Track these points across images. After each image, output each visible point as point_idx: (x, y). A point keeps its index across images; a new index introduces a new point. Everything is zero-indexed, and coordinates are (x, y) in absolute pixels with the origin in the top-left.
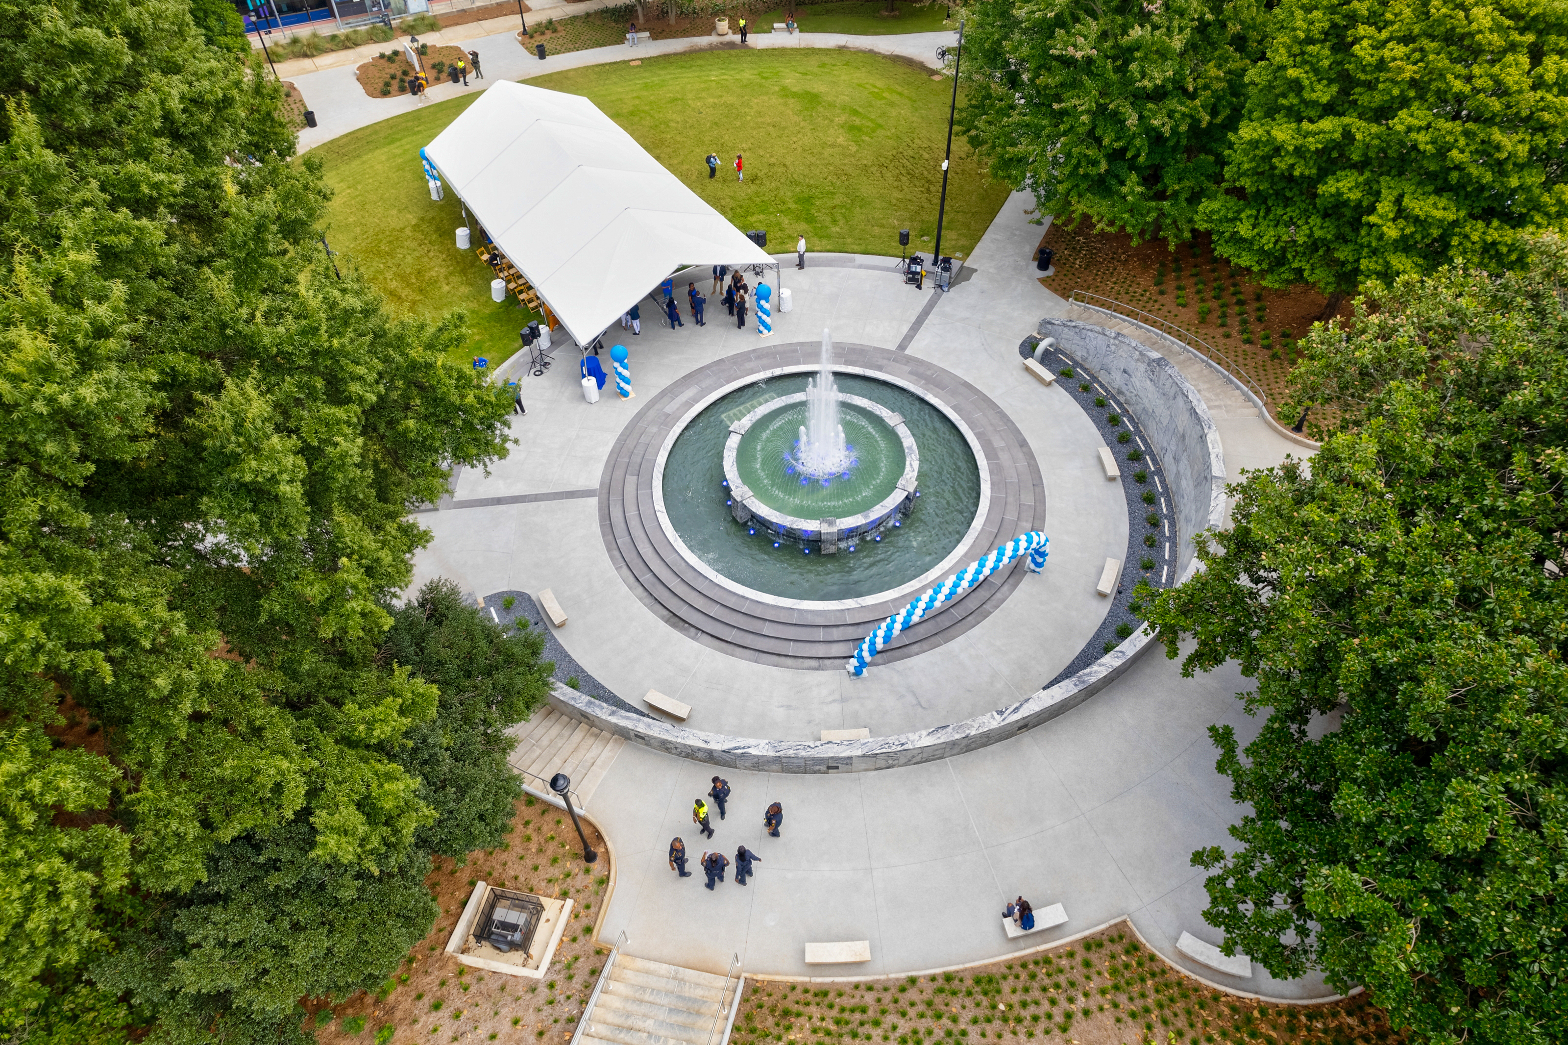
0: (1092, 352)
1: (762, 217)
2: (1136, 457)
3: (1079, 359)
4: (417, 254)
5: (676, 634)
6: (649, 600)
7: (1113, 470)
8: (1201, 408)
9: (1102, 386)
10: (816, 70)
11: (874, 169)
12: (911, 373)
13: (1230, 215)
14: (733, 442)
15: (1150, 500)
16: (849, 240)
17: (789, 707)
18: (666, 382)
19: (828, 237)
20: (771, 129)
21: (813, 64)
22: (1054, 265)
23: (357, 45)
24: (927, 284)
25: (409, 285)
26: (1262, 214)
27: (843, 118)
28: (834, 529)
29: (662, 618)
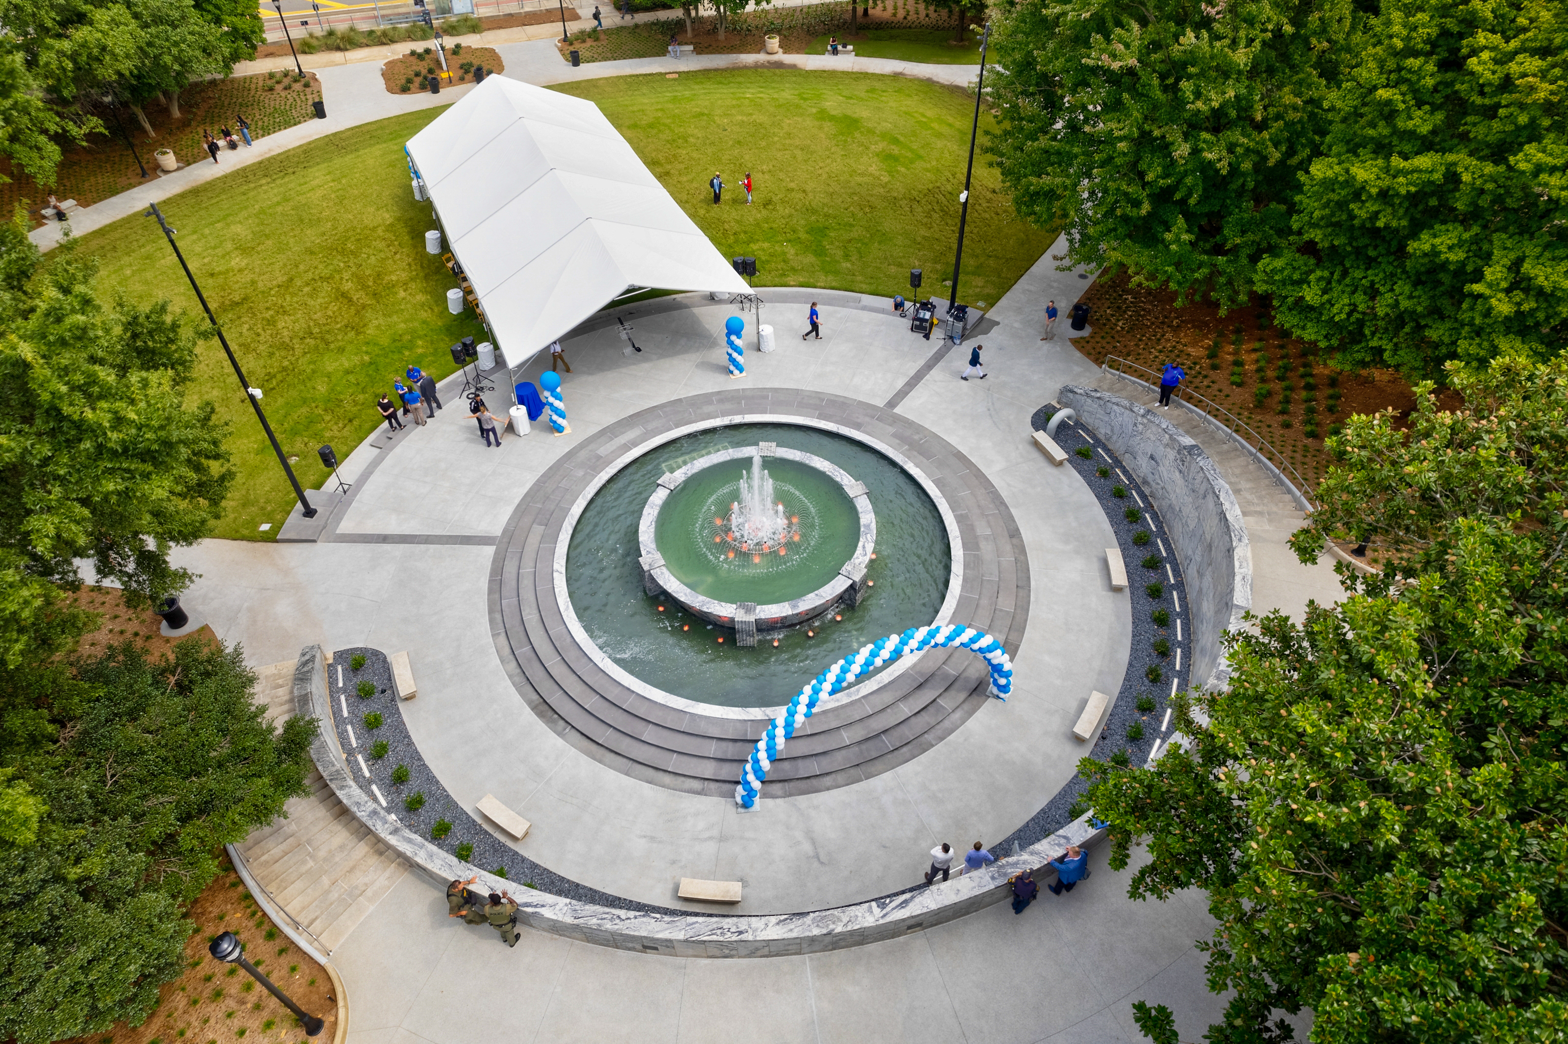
0: (1117, 429)
1: (766, 245)
2: (1154, 564)
3: (1102, 437)
4: (382, 255)
5: (540, 726)
6: (520, 679)
7: (1120, 577)
8: (1234, 513)
9: (1125, 472)
10: (863, 95)
11: (903, 203)
12: (895, 435)
13: (1296, 276)
14: (659, 497)
15: (1163, 621)
16: (859, 278)
17: (652, 839)
18: (610, 420)
19: (836, 273)
20: (798, 153)
21: (861, 89)
22: (1092, 324)
23: (393, 41)
24: (937, 334)
25: (365, 287)
26: (1336, 277)
27: (881, 146)
28: (752, 618)
29: (530, 703)
